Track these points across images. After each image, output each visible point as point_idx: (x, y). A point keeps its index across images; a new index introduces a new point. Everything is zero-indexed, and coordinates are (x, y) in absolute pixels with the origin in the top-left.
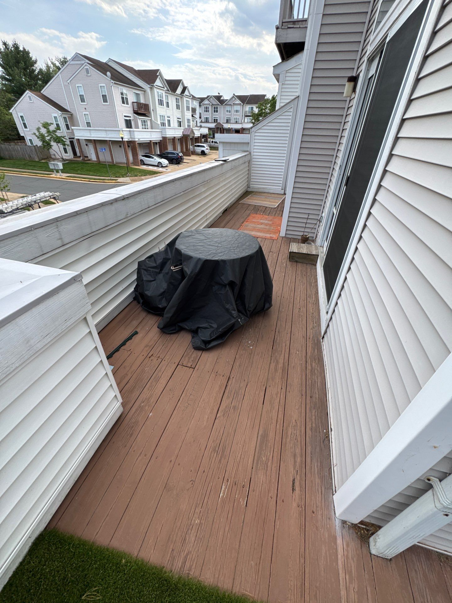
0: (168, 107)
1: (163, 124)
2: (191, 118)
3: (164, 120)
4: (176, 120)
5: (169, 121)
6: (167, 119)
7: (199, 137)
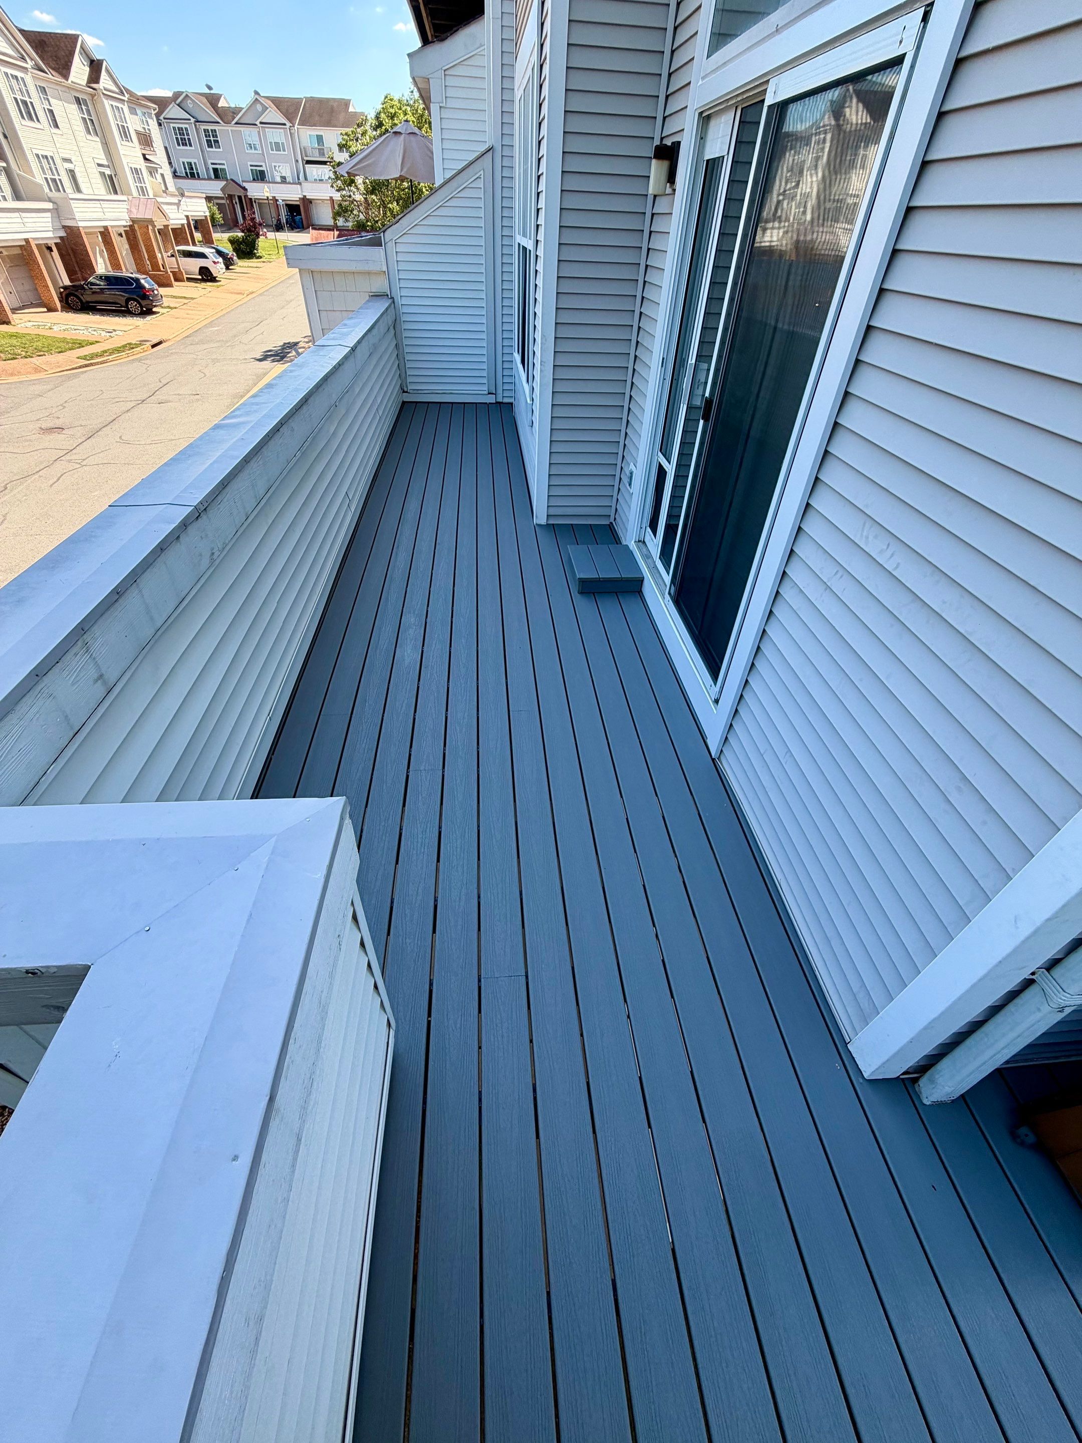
0: (56, 126)
1: (56, 184)
2: (141, 165)
3: (54, 170)
4: (95, 172)
5: (72, 174)
6: (62, 167)
7: (183, 225)
